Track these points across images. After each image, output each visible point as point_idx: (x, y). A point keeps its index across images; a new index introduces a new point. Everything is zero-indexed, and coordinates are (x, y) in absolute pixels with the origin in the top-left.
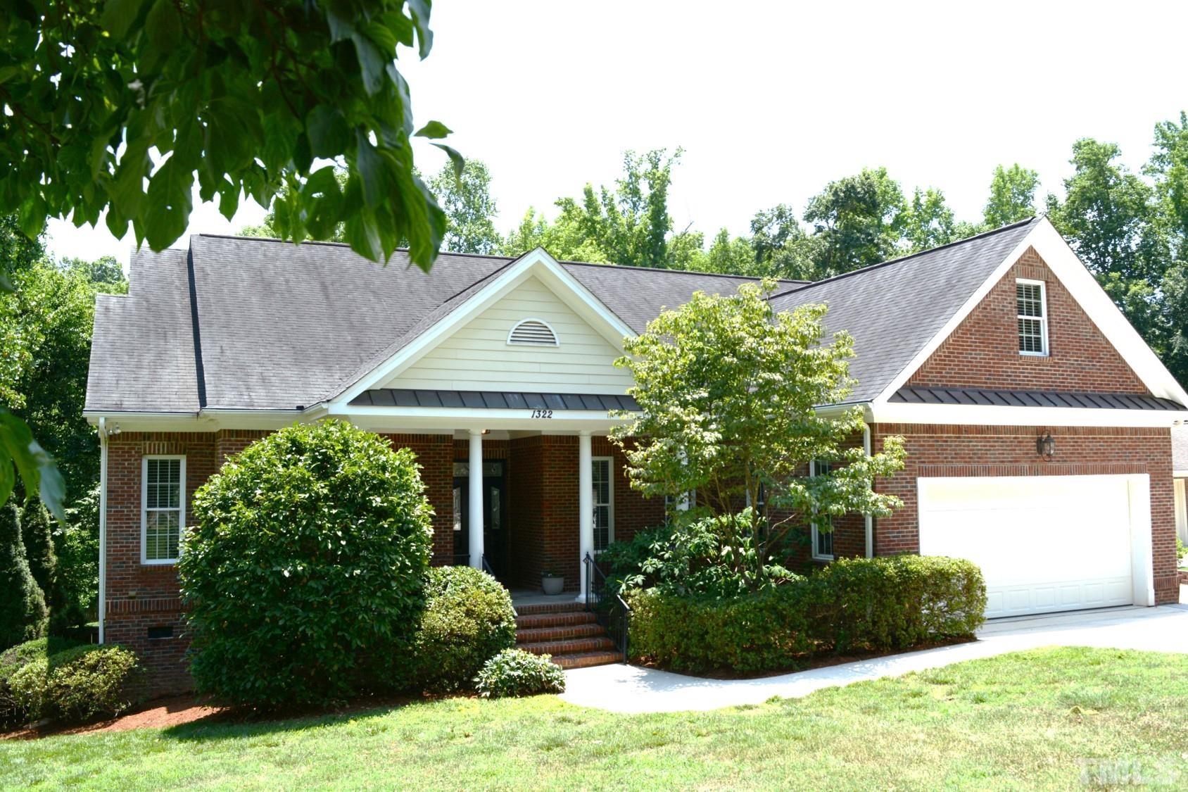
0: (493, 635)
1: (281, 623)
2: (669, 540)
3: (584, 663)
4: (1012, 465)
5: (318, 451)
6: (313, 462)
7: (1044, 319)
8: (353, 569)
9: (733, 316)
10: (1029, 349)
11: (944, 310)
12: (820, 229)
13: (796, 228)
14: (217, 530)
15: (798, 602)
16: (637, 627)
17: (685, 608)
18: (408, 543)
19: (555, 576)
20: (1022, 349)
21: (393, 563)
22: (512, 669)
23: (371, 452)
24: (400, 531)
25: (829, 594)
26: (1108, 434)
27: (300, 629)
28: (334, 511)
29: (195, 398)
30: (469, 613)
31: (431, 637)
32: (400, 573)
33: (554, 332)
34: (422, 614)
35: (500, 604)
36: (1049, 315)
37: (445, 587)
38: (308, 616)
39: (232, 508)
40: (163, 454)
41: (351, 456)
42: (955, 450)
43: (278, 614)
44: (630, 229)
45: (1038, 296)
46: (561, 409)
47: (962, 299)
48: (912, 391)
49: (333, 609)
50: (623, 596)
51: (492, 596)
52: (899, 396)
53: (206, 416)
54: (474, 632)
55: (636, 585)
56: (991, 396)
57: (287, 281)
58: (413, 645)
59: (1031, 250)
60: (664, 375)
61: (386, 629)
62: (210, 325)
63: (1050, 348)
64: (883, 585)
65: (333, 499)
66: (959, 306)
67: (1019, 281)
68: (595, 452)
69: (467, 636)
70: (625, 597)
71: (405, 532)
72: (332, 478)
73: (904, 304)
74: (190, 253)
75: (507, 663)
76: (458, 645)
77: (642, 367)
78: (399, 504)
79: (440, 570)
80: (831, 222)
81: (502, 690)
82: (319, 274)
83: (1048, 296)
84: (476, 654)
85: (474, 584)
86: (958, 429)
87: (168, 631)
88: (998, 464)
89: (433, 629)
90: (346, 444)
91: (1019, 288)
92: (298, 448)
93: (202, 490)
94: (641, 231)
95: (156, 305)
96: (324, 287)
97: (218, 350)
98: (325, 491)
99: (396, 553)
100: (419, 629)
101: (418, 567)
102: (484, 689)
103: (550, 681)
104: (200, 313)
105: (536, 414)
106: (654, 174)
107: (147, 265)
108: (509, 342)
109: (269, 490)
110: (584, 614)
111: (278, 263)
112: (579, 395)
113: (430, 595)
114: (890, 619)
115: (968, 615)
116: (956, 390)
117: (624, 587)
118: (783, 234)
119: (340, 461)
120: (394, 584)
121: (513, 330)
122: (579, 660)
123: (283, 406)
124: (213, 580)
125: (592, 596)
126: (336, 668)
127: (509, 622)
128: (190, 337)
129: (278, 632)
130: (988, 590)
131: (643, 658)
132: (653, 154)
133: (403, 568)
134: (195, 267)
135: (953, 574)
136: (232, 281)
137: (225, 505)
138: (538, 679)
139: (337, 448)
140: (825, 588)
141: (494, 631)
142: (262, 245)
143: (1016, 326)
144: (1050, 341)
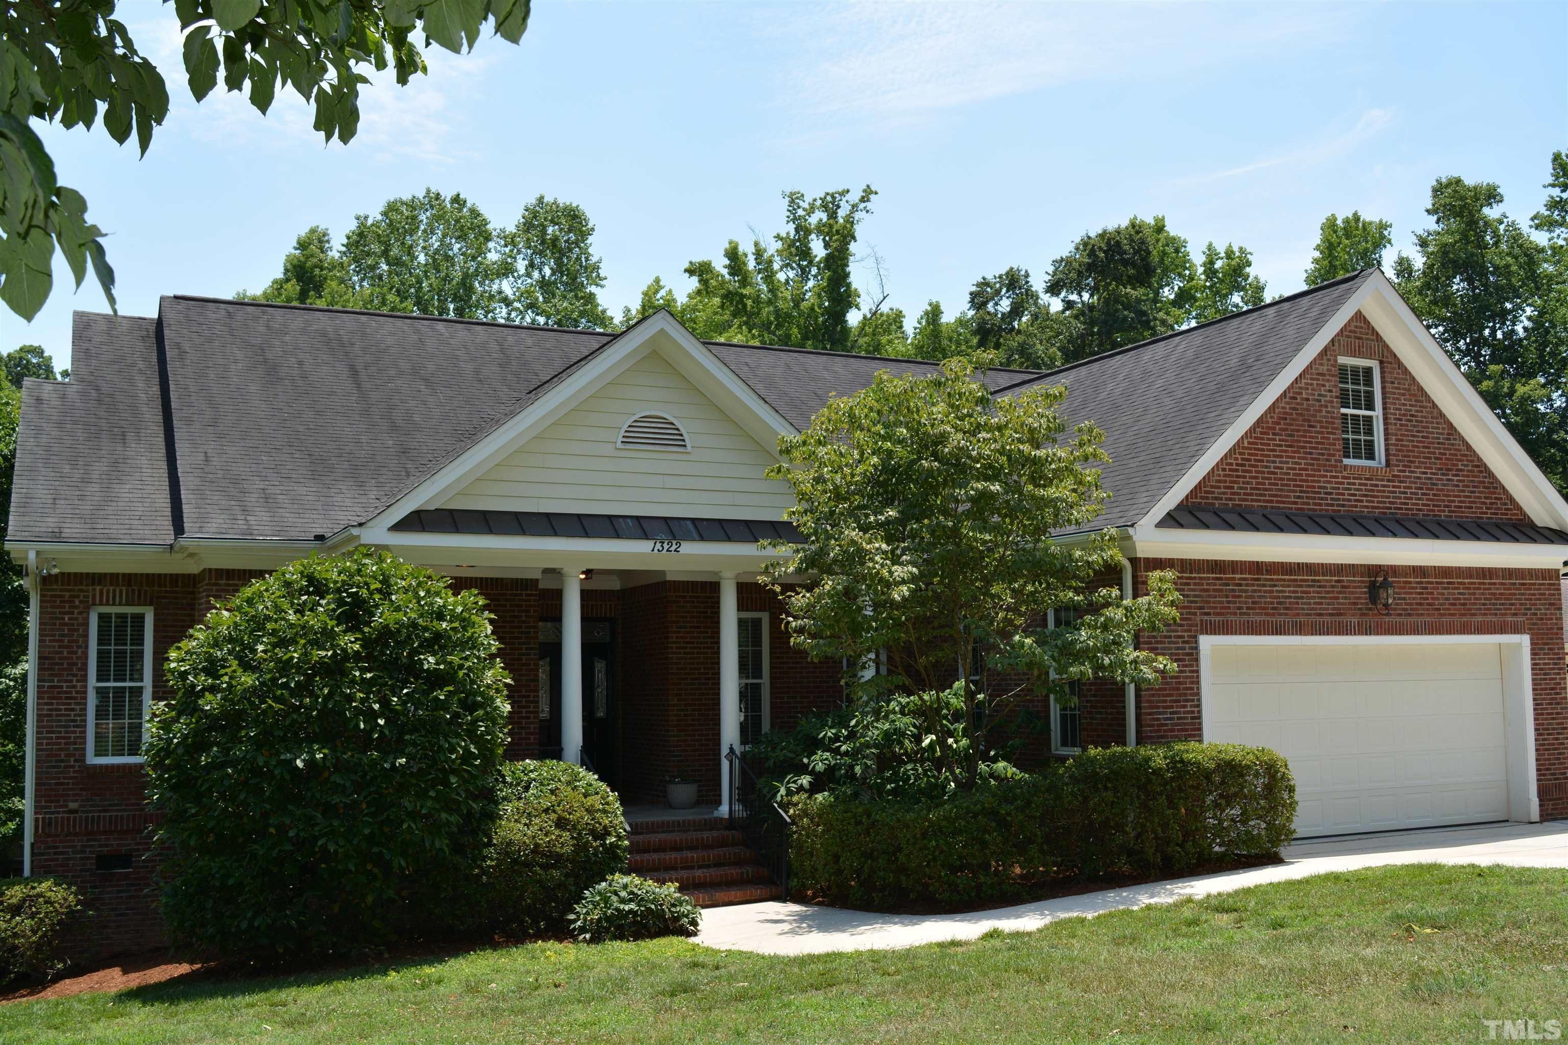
0: (595, 854)
1: (291, 834)
2: (847, 727)
3: (727, 900)
4: (1333, 619)
5: (346, 591)
6: (339, 607)
7: (1377, 413)
8: (396, 758)
9: (933, 404)
10: (1357, 456)
11: (1235, 399)
12: (1069, 305)
13: (1036, 304)
14: (200, 702)
15: (1029, 803)
16: (801, 848)
17: (869, 816)
18: (474, 722)
19: (684, 781)
20: (1349, 457)
21: (453, 750)
22: (623, 901)
23: (422, 594)
24: (463, 704)
25: (1072, 794)
26: (1471, 577)
27: (320, 843)
28: (369, 675)
29: (167, 525)
30: (561, 823)
31: (507, 854)
32: (462, 764)
33: (683, 431)
34: (494, 822)
35: (605, 812)
36: (1384, 409)
37: (527, 788)
38: (331, 825)
39: (223, 671)
40: (120, 604)
41: (393, 597)
42: (1252, 597)
43: (287, 821)
44: (797, 305)
45: (1369, 382)
46: (693, 540)
47: (1261, 385)
48: (1191, 513)
49: (366, 815)
50: (781, 805)
51: (594, 801)
52: (1172, 520)
53: (183, 549)
54: (568, 849)
55: (801, 789)
56: (1302, 521)
57: (300, 363)
58: (480, 867)
59: (1359, 316)
60: (836, 488)
61: (442, 843)
62: (189, 421)
63: (1388, 454)
64: (1149, 781)
65: (368, 658)
66: (1256, 394)
67: (1343, 360)
68: (742, 606)
69: (558, 854)
70: (785, 806)
71: (470, 706)
72: (366, 629)
73: (1180, 393)
74: (159, 322)
75: (616, 893)
76: (545, 867)
77: (804, 477)
78: (461, 667)
79: (520, 765)
80: (1086, 296)
81: (607, 930)
82: (347, 354)
83: (1383, 382)
84: (571, 880)
85: (569, 783)
86: (1257, 568)
87: (125, 860)
88: (1313, 618)
89: (510, 843)
90: (386, 581)
91: (1343, 369)
92: (317, 587)
93: (179, 648)
94: (812, 309)
95: (111, 396)
96: (354, 372)
97: (201, 457)
98: (357, 647)
99: (458, 736)
100: (490, 844)
101: (488, 759)
102: (583, 930)
103: (677, 919)
104: (174, 405)
105: (658, 546)
106: (831, 226)
107: (97, 339)
108: (619, 445)
109: (275, 646)
110: (726, 833)
111: (287, 338)
112: (720, 521)
113: (505, 799)
114: (1159, 830)
115: (1270, 826)
116: (1252, 513)
117: (783, 791)
118: (1016, 311)
119: (377, 606)
120: (453, 779)
121: (625, 428)
122: (719, 895)
123: (294, 534)
124: (195, 774)
125: (737, 807)
126: (370, 899)
127: (619, 837)
128: (160, 441)
129: (288, 847)
130: (1298, 790)
131: (809, 892)
132: (829, 198)
133: (467, 757)
134: (167, 343)
135: (1248, 767)
136: (221, 362)
137: (212, 668)
138: (659, 915)
139: (372, 587)
140: (1067, 784)
141: (596, 849)
142: (264, 313)
143: (1338, 421)
144: (1386, 445)
